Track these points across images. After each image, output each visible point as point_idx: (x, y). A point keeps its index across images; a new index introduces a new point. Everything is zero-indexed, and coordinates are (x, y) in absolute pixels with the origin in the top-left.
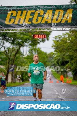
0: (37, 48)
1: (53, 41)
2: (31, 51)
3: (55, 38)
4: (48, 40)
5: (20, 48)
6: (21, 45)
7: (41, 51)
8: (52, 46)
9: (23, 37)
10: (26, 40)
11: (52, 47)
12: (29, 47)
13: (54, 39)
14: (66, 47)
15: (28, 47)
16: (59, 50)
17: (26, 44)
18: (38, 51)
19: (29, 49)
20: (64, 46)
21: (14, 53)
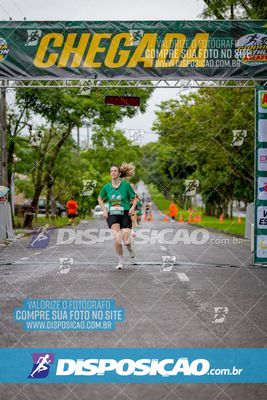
0: (114, 130)
1: (157, 113)
2: (98, 139)
3: (162, 107)
4: (143, 110)
5: (69, 130)
6: (73, 122)
7: (125, 139)
8: (152, 126)
9: (78, 103)
10: (87, 110)
11: (154, 129)
12: (94, 129)
13: (159, 110)
14: (188, 132)
15: (90, 129)
16: (171, 138)
17: (86, 120)
18: (116, 138)
19: (94, 133)
20: (184, 127)
21: (54, 142)
